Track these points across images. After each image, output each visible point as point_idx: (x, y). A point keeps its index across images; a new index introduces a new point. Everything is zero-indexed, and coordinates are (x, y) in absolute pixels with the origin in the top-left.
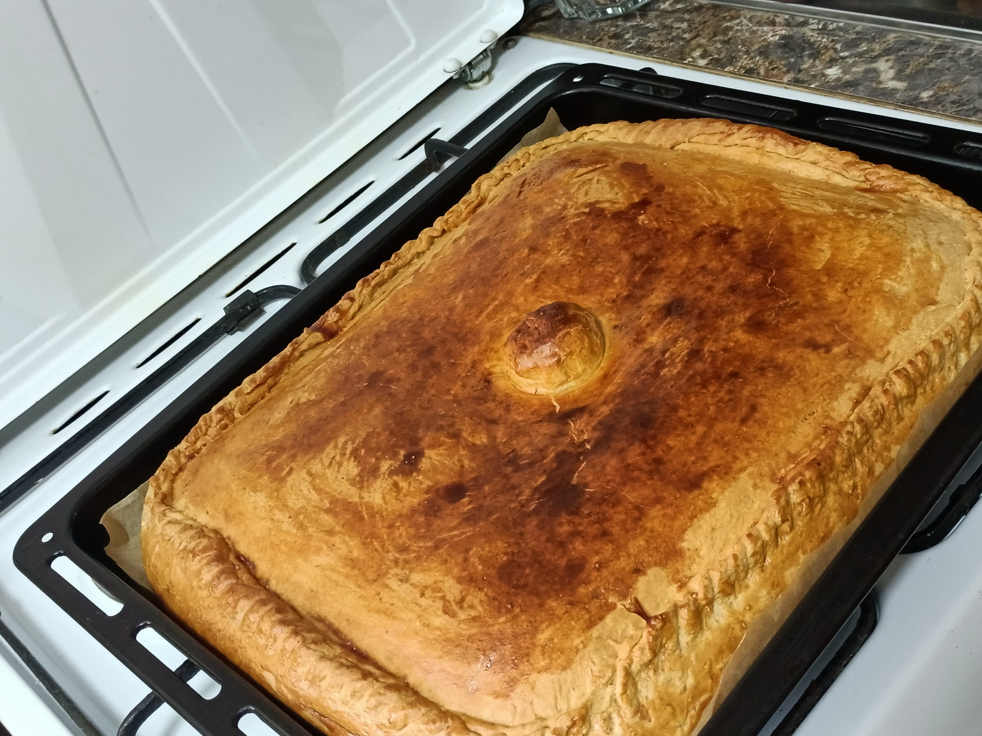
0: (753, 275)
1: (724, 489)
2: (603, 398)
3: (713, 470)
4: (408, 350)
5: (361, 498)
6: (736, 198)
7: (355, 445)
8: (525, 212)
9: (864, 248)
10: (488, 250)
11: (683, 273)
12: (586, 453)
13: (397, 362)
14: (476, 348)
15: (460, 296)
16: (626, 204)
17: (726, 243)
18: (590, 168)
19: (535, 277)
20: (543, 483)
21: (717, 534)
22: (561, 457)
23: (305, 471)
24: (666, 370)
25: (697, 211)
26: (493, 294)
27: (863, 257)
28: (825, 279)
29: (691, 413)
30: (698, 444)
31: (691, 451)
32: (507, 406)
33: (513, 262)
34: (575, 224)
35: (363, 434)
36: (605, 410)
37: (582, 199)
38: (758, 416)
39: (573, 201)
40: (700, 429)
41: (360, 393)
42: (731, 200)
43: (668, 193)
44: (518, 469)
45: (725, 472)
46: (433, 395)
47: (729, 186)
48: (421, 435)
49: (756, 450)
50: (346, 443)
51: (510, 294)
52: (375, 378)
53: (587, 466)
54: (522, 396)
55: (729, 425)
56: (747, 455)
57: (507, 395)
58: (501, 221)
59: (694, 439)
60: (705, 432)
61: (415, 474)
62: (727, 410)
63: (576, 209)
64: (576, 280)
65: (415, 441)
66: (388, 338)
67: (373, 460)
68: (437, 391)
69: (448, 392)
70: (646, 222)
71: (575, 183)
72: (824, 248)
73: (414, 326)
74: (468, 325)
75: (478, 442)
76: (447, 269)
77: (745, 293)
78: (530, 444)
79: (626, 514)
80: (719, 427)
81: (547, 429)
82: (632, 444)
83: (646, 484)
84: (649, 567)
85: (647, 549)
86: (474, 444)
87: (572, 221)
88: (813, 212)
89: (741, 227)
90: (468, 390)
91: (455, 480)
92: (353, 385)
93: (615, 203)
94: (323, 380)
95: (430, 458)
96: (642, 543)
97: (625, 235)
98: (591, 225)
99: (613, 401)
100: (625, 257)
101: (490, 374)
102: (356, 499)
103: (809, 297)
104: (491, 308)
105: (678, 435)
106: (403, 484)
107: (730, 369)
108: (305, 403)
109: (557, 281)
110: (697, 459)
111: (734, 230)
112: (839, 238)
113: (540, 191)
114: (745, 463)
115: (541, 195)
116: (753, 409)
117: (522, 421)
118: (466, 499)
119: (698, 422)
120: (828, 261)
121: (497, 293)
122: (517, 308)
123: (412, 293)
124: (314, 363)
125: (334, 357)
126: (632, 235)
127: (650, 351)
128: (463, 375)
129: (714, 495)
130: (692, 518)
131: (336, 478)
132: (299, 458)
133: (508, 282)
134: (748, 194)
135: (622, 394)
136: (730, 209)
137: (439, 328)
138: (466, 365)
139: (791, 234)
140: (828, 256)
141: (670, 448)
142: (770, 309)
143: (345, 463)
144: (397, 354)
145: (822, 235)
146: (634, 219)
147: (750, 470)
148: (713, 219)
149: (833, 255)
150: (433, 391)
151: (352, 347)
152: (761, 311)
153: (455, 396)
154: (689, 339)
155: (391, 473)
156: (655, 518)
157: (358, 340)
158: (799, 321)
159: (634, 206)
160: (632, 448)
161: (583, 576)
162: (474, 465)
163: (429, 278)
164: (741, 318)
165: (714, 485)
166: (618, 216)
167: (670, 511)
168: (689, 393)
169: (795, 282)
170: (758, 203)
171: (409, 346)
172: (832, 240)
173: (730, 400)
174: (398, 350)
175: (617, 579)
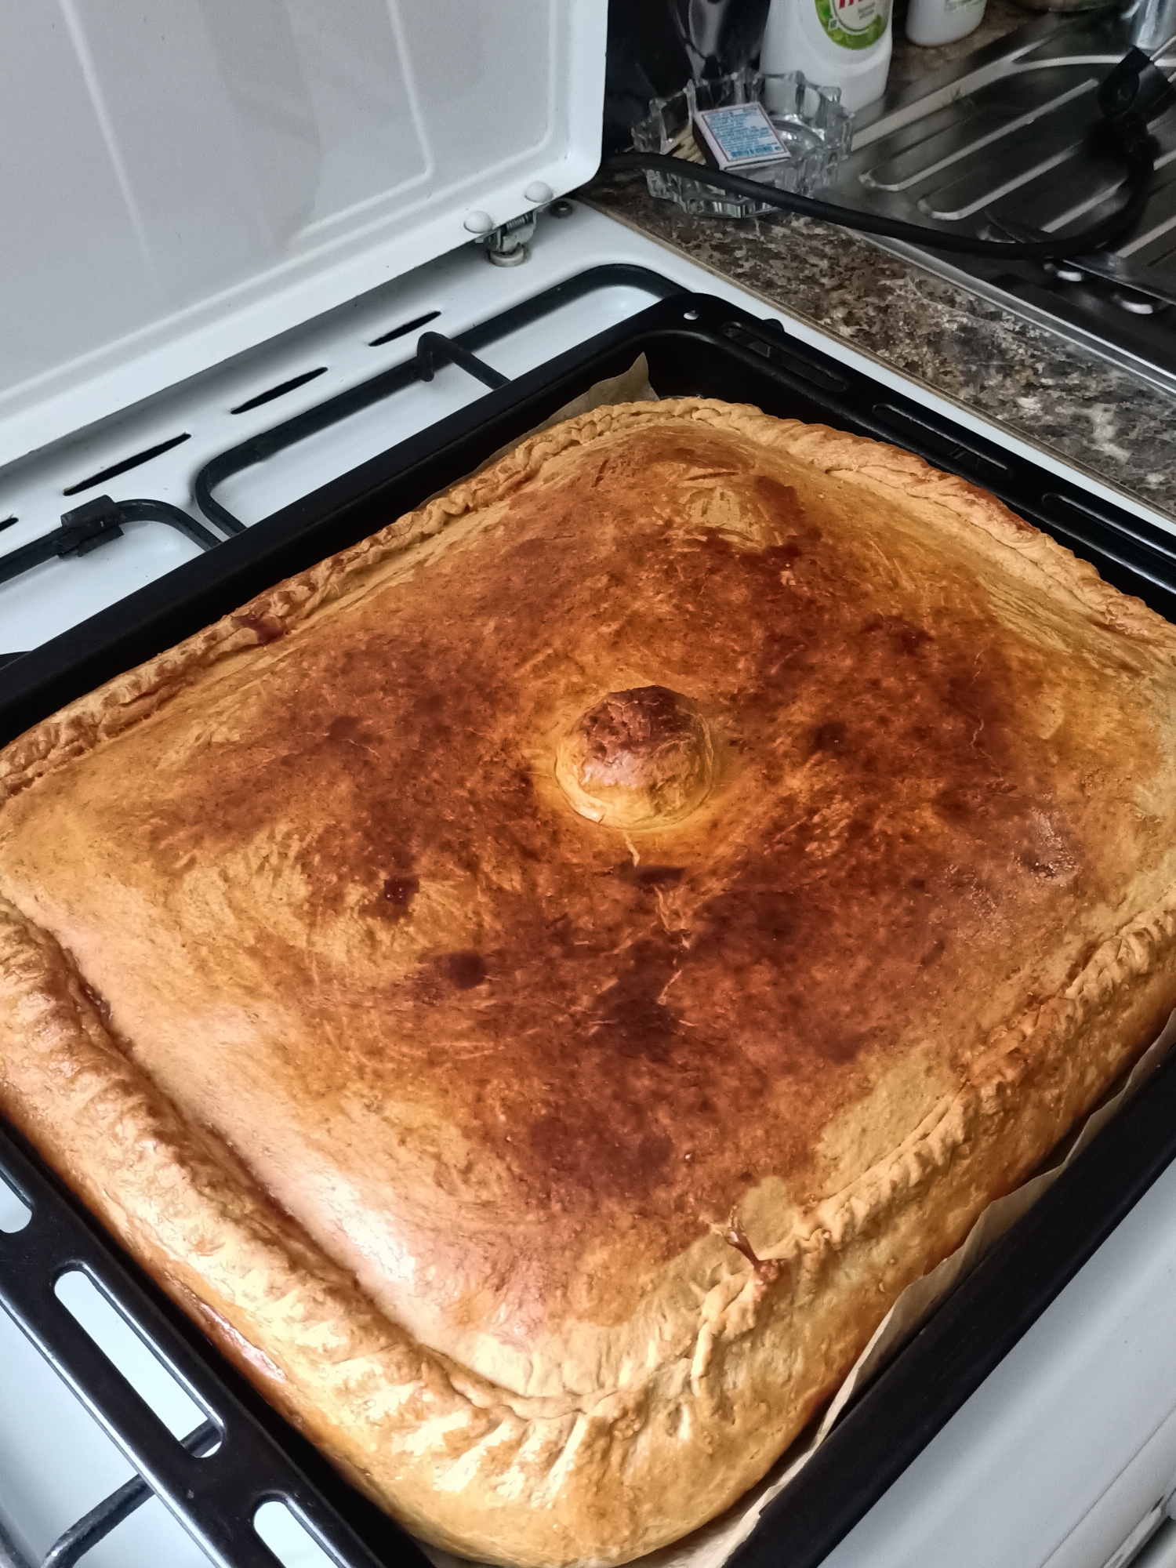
0: (950, 720)
1: (886, 1069)
2: (711, 862)
3: (874, 1034)
4: (400, 692)
5: (310, 943)
6: (927, 584)
7: (305, 844)
8: (606, 514)
9: (1112, 725)
10: (542, 560)
11: (843, 683)
12: (682, 955)
13: (379, 709)
14: (512, 719)
15: (492, 624)
16: (764, 546)
17: (911, 653)
18: (710, 471)
19: (615, 626)
20: (612, 990)
21: (868, 1139)
22: (641, 950)
23: (216, 870)
24: (814, 845)
25: (870, 587)
26: (546, 635)
27: (1108, 740)
28: (1055, 759)
29: (851, 932)
30: (858, 987)
31: (844, 994)
32: (555, 832)
33: (582, 592)
34: (684, 555)
35: (319, 825)
36: (716, 886)
37: (697, 519)
38: (945, 958)
39: (682, 518)
40: (862, 963)
41: (316, 749)
42: (919, 584)
43: (826, 545)
44: (570, 953)
45: (890, 1039)
46: (436, 782)
47: (915, 561)
48: (414, 851)
49: (937, 1014)
50: (288, 835)
51: (573, 642)
52: (342, 726)
53: (683, 978)
54: (578, 820)
55: (904, 966)
56: (924, 1018)
57: (554, 813)
58: (566, 519)
59: (852, 976)
60: (869, 969)
61: (402, 921)
62: (905, 939)
63: (688, 532)
64: (677, 650)
65: (404, 861)
66: (366, 664)
67: (335, 879)
68: (443, 776)
69: (461, 782)
70: (793, 583)
71: (687, 489)
72: (1054, 706)
73: (412, 653)
74: (501, 675)
75: (507, 886)
76: (471, 573)
77: (937, 746)
78: (591, 911)
79: (741, 1080)
80: (890, 965)
81: (619, 892)
82: (757, 962)
83: (775, 1036)
84: (765, 1173)
85: (766, 1143)
86: (500, 889)
87: (679, 550)
88: (1037, 642)
89: (933, 633)
90: (493, 787)
91: (468, 946)
92: (304, 730)
93: (748, 539)
94: (254, 709)
95: (428, 897)
96: (760, 1133)
97: (759, 595)
98: (708, 565)
99: (728, 874)
100: (758, 634)
101: (529, 768)
102: (301, 943)
103: (1031, 780)
104: (540, 657)
105: (829, 965)
106: (383, 936)
107: (913, 873)
108: (222, 745)
109: (648, 643)
110: (853, 1010)
111: (923, 637)
112: (1077, 697)
113: (631, 487)
114: (920, 1032)
115: (633, 494)
116: (941, 946)
117: (578, 865)
118: (483, 988)
119: (860, 949)
120: (1058, 731)
121: (551, 635)
122: (582, 669)
123: (411, 599)
124: (239, 676)
125: (273, 673)
126: (769, 598)
127: (788, 802)
128: (487, 758)
129: (872, 1077)
130: (838, 1106)
131: (270, 896)
132: (207, 843)
133: (571, 622)
134: (944, 583)
135: (744, 865)
136: (918, 600)
137: (454, 667)
138: (492, 743)
139: (1009, 669)
140: (1060, 721)
141: (816, 984)
142: (976, 786)
143: (287, 872)
144: (381, 694)
145: (1053, 685)
146: (774, 574)
147: (925, 1045)
148: (892, 607)
149: (1067, 723)
150: (435, 775)
151: (305, 665)
152: (961, 786)
153: (472, 792)
154: (852, 802)
155: (364, 911)
156: (784, 1096)
157: (315, 654)
158: (1016, 818)
159: (774, 551)
160: (757, 967)
161: (666, 1169)
162: (499, 927)
163: (442, 581)
164: (932, 788)
165: (873, 1059)
166: (751, 560)
167: (806, 1089)
168: (852, 898)
169: (1013, 751)
170: (958, 601)
171: (403, 686)
172: (1067, 697)
173: (909, 925)
174: (383, 689)
175: (715, 1185)
